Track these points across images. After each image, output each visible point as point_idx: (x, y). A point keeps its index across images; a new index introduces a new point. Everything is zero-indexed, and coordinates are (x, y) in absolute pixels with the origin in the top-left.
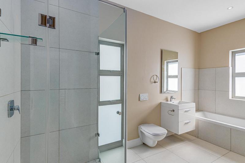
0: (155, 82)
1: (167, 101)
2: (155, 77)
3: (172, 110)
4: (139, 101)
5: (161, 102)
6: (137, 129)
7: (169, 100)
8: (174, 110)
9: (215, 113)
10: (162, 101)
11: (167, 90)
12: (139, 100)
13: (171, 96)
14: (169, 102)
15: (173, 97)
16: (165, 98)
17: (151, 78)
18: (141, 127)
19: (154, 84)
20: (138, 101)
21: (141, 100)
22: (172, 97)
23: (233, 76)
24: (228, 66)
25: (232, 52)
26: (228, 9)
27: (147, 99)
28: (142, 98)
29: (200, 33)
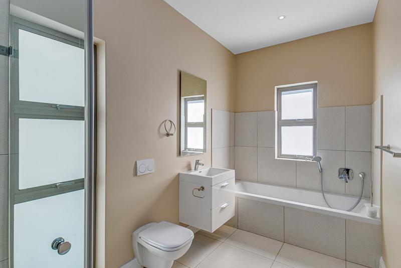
0: (168, 135)
1: (190, 169)
2: (168, 124)
3: (199, 187)
4: (136, 177)
5: (179, 174)
6: (131, 238)
7: (193, 168)
8: (203, 187)
9: (257, 182)
10: (181, 172)
11: (186, 148)
12: (135, 174)
13: (196, 161)
14: (193, 173)
15: (200, 162)
16: (185, 164)
17: (160, 126)
18: (140, 235)
19: (166, 137)
20: (132, 175)
21: (139, 174)
22: (197, 163)
23: (279, 124)
24: (273, 110)
25: (278, 89)
26: (278, 18)
27: (153, 171)
28: (141, 169)
29: (237, 55)
